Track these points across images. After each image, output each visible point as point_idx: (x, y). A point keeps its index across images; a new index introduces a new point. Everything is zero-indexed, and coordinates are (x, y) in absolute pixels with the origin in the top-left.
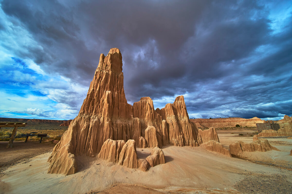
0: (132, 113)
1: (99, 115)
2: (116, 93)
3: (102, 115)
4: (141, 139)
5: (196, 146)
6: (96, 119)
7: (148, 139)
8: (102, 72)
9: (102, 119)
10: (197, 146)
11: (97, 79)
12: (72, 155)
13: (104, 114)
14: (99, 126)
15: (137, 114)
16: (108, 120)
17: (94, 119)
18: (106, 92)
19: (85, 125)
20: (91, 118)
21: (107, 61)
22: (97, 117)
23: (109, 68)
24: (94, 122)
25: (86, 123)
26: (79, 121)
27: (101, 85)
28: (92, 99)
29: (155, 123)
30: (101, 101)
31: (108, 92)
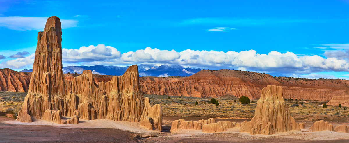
0: (71, 89)
1: (41, 93)
2: (53, 72)
3: (43, 93)
4: (75, 111)
5: (134, 122)
6: (39, 96)
7: (82, 112)
8: (40, 54)
9: (43, 96)
10: (136, 122)
11: (37, 63)
12: (30, 115)
13: (44, 92)
14: (41, 100)
15: (76, 90)
16: (47, 97)
17: (38, 96)
18: (44, 74)
19: (33, 100)
20: (36, 95)
21: (43, 41)
22: (39, 95)
23: (45, 49)
24: (38, 98)
25: (33, 99)
26: (29, 97)
27: (40, 68)
28: (35, 81)
29: (93, 98)
30: (41, 82)
31: (46, 73)
